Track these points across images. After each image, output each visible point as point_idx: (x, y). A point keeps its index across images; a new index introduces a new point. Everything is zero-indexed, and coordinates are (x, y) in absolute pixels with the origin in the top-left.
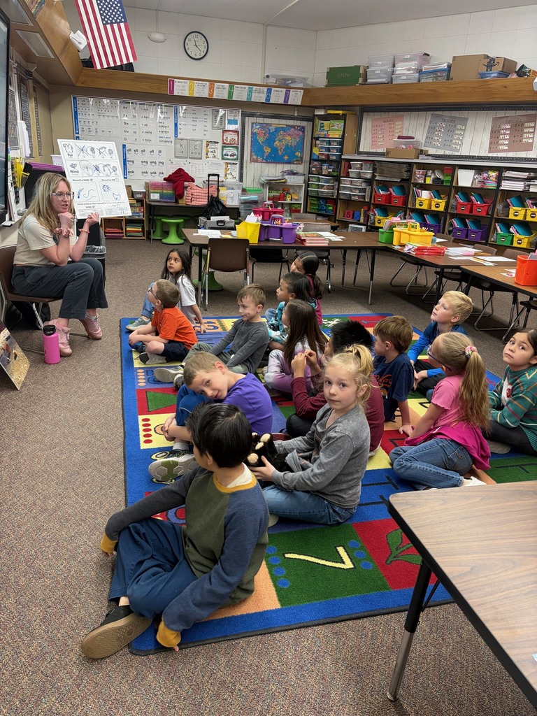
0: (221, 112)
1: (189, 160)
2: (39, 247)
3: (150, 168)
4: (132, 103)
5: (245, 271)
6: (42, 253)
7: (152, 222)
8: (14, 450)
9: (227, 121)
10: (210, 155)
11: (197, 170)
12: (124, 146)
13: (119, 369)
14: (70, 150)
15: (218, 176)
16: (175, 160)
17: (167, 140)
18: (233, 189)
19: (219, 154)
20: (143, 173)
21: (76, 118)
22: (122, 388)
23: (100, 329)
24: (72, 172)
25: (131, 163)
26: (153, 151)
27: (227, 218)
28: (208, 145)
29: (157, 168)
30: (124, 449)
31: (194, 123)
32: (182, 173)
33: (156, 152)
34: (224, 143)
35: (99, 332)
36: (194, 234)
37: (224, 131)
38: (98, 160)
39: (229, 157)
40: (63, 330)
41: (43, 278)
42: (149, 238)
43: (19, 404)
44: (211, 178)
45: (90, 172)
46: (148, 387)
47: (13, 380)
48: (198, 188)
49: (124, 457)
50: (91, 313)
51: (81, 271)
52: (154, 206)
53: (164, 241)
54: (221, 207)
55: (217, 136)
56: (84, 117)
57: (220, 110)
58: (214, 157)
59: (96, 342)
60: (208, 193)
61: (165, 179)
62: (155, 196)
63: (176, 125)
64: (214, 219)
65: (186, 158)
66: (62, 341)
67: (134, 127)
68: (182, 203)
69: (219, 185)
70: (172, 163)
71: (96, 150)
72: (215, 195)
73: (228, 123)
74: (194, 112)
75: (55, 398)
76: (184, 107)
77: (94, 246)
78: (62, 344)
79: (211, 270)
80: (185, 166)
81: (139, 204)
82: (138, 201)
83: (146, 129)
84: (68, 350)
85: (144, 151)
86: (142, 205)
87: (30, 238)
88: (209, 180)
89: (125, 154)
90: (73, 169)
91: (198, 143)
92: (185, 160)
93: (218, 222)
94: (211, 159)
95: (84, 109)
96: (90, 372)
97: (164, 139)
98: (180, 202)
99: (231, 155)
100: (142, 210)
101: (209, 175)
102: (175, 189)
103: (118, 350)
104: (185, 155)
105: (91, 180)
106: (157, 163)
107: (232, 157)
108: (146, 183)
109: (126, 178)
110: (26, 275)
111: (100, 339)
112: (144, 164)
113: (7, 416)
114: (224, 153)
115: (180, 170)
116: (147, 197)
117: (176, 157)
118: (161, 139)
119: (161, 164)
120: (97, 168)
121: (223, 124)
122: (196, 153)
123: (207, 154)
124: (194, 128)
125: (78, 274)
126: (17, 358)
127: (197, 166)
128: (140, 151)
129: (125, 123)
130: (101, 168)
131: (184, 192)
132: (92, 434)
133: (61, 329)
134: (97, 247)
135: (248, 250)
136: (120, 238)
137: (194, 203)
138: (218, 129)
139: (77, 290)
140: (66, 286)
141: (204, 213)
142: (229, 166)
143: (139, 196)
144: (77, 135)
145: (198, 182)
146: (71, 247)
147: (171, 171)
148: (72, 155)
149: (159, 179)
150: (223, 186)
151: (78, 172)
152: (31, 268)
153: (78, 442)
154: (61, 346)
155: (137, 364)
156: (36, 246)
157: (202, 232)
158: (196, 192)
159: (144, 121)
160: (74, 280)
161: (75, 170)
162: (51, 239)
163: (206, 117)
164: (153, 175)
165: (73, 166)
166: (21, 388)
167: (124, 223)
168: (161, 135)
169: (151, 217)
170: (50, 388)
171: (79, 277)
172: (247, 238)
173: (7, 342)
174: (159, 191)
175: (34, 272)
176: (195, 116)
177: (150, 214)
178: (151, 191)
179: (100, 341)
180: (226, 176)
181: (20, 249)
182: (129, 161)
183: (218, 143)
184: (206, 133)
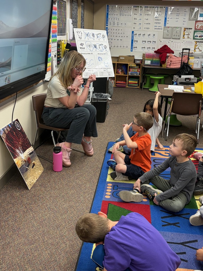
0: (196, 9)
1: (172, 40)
2: (57, 97)
3: (147, 45)
4: (140, 7)
5: (197, 115)
6: (59, 100)
7: (144, 78)
8: (8, 240)
9: (199, 15)
10: (186, 36)
11: (177, 46)
12: (133, 32)
13: (96, 181)
14: (80, 35)
15: (189, 49)
16: (162, 40)
17: (159, 27)
18: (198, 58)
19: (191, 36)
20: (142, 48)
21: (107, 17)
22: (94, 198)
23: (92, 149)
24: (81, 48)
25: (136, 42)
26: (150, 35)
27: (192, 77)
28: (185, 30)
29: (151, 45)
30: (79, 256)
31: (177, 17)
32: (166, 48)
33: (152, 35)
34: (195, 29)
35: (92, 151)
36: (165, 89)
37: (197, 21)
38: (96, 41)
39: (198, 38)
40: (67, 150)
41: (59, 115)
42: (141, 87)
43: (25, 201)
44: (184, 51)
45: (91, 48)
46: (111, 200)
47: (26, 183)
48: (175, 57)
49: (77, 263)
50: (87, 139)
51: (81, 113)
52: (146, 68)
53: (150, 90)
54: (189, 70)
55: (192, 24)
56: (112, 16)
57: (196, 8)
58: (188, 38)
59: (89, 158)
60: (182, 61)
61: (155, 52)
62: (148, 62)
63: (166, 19)
64: (183, 77)
65: (170, 38)
66: (65, 157)
67: (140, 21)
68: (164, 66)
69: (189, 55)
70: (161, 42)
71: (95, 35)
72: (186, 62)
73: (200, 16)
74: (178, 10)
75: (49, 199)
76: (173, 8)
77: (102, 94)
78: (65, 158)
79: (173, 114)
80: (169, 43)
81: (138, 67)
82: (137, 65)
83: (147, 22)
84: (69, 163)
85: (144, 35)
86: (140, 68)
87: (53, 91)
88: (183, 53)
89: (133, 37)
90: (81, 46)
91: (178, 29)
92: (170, 40)
93: (186, 79)
94: (186, 39)
95: (112, 11)
96: (77, 181)
97: (157, 27)
98: (163, 66)
99: (200, 37)
100: (139, 70)
101: (183, 49)
102: (160, 58)
103: (100, 166)
104: (169, 36)
105: (92, 53)
106: (152, 42)
107: (200, 38)
108: (144, 54)
109: (132, 51)
110: (49, 113)
111: (91, 156)
112: (144, 42)
113: (14, 210)
114: (195, 35)
115: (165, 46)
116: (143, 62)
117: (164, 38)
118: (155, 27)
119: (154, 43)
120: (95, 47)
121: (196, 17)
122: (176, 36)
123: (184, 36)
124: (177, 20)
125: (80, 115)
126: (35, 167)
127: (177, 43)
128: (142, 35)
129: (135, 19)
130: (98, 46)
131: (166, 60)
132: (62, 236)
133: (65, 149)
134: (104, 94)
135: (201, 101)
136: (124, 87)
137: (172, 67)
138: (193, 20)
139: (77, 125)
140: (72, 122)
141: (177, 73)
142: (198, 43)
143: (138, 62)
144: (107, 27)
145: (177, 53)
146: (78, 97)
147: (159, 47)
148: (81, 38)
149: (152, 52)
150: (192, 56)
151: (84, 48)
152: (53, 109)
153: (50, 241)
154: (65, 160)
155: (109, 179)
156: (56, 96)
157: (171, 87)
158: (174, 60)
159: (146, 17)
160: (76, 119)
161: (82, 47)
162: (65, 92)
163: (185, 13)
164: (148, 49)
165: (82, 44)
166: (32, 188)
167: (127, 78)
168: (156, 25)
169: (144, 75)
170: (49, 191)
171: (80, 117)
172: (201, 93)
173: (30, 156)
174: (151, 59)
175: (54, 111)
176: (178, 13)
177: (144, 73)
178: (146, 59)
179: (91, 157)
180: (195, 49)
181: (48, 97)
182: (135, 41)
183: (192, 29)
184: (184, 23)
